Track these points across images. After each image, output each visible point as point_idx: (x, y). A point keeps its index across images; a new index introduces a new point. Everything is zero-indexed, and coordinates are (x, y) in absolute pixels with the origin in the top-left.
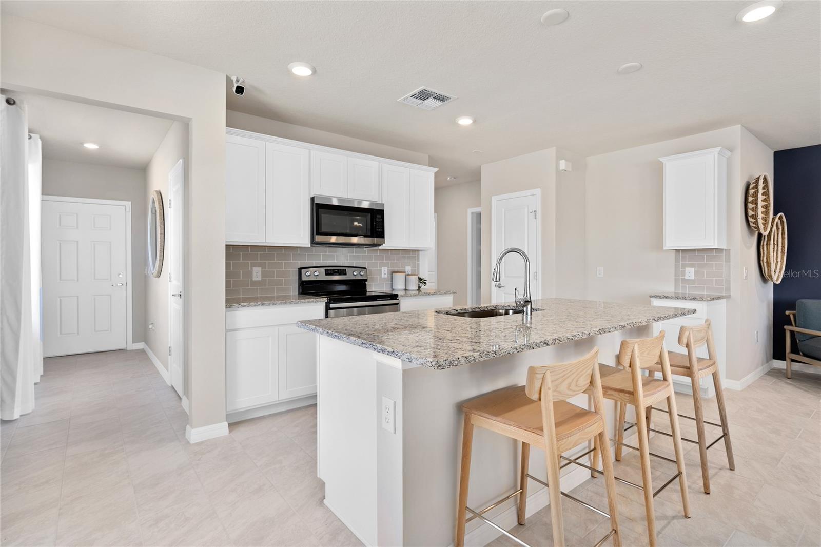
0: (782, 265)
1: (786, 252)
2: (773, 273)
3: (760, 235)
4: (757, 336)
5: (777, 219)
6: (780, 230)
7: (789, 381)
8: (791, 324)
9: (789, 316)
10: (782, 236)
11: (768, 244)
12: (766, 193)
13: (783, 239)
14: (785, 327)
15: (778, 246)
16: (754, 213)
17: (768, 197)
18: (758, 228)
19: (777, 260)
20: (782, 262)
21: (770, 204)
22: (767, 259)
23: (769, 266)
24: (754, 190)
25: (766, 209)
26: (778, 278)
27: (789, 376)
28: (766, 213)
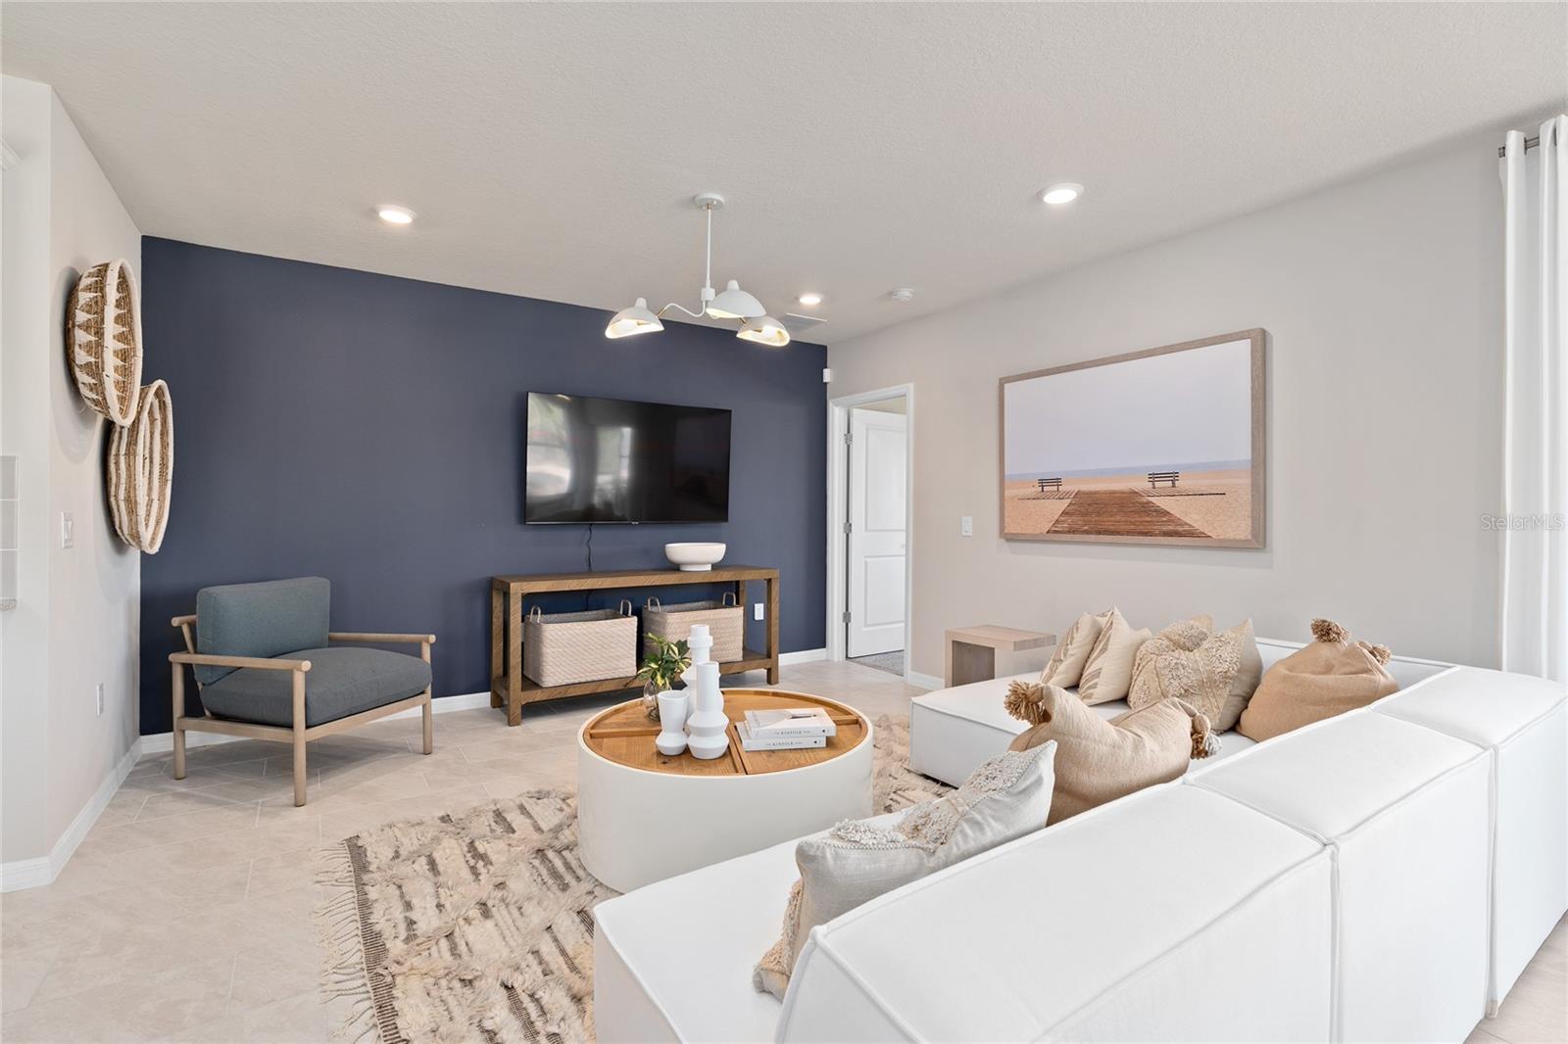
0: (161, 508)
1: (170, 476)
2: (142, 528)
3: (109, 427)
4: (101, 699)
5: (151, 397)
6: (158, 423)
7: (181, 788)
8: (183, 648)
9: (179, 628)
10: (162, 439)
11: (131, 453)
12: (123, 319)
13: (164, 446)
14: (172, 657)
15: (151, 462)
16: (93, 360)
17: (131, 331)
18: (103, 404)
19: (149, 495)
20: (161, 500)
21: (134, 349)
22: (128, 491)
23: (132, 510)
24: (92, 295)
25: (124, 360)
26: (153, 539)
27: (181, 773)
28: (125, 371)
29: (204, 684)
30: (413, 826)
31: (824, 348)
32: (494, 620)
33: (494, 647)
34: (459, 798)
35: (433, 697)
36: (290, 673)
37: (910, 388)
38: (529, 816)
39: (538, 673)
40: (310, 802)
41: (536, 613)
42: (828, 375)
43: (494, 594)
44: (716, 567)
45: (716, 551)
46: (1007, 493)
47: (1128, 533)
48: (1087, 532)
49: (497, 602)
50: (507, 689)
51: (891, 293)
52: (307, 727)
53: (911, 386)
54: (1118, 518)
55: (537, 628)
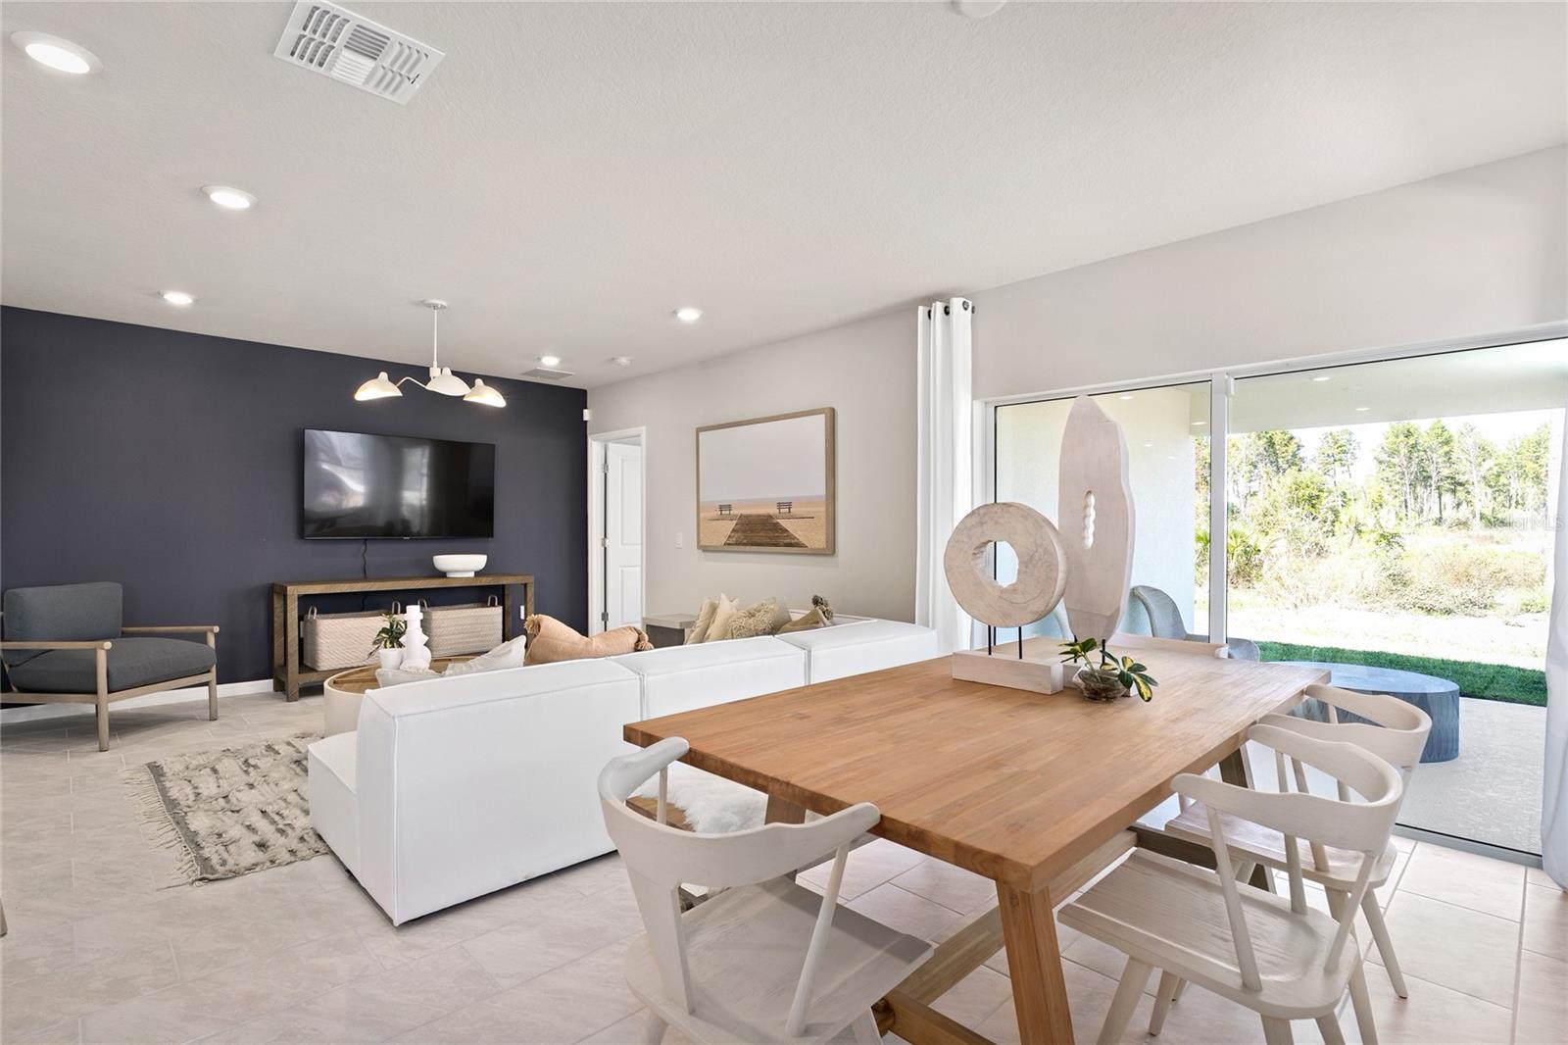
29: (10, 666)
30: (200, 754)
31: (585, 392)
32: (276, 619)
33: (276, 640)
34: (238, 740)
35: (218, 684)
36: (94, 651)
37: (643, 430)
38: (294, 746)
39: (315, 661)
40: (112, 749)
41: (313, 613)
42: (587, 415)
43: (275, 597)
44: (478, 574)
45: (479, 561)
46: (702, 515)
47: (768, 545)
48: (745, 544)
49: (278, 604)
50: (286, 673)
51: (613, 359)
52: (109, 692)
53: (644, 428)
54: (761, 534)
55: (314, 623)
